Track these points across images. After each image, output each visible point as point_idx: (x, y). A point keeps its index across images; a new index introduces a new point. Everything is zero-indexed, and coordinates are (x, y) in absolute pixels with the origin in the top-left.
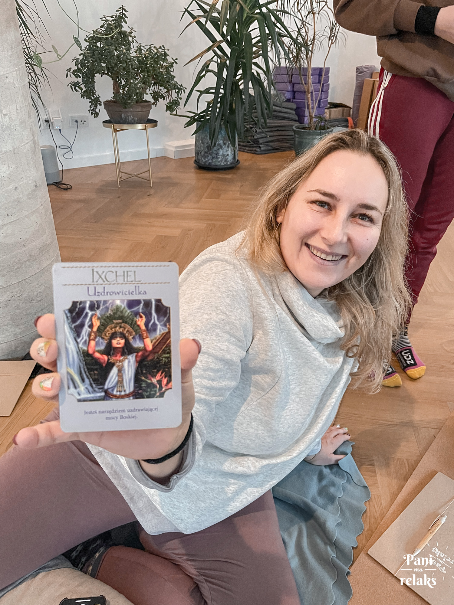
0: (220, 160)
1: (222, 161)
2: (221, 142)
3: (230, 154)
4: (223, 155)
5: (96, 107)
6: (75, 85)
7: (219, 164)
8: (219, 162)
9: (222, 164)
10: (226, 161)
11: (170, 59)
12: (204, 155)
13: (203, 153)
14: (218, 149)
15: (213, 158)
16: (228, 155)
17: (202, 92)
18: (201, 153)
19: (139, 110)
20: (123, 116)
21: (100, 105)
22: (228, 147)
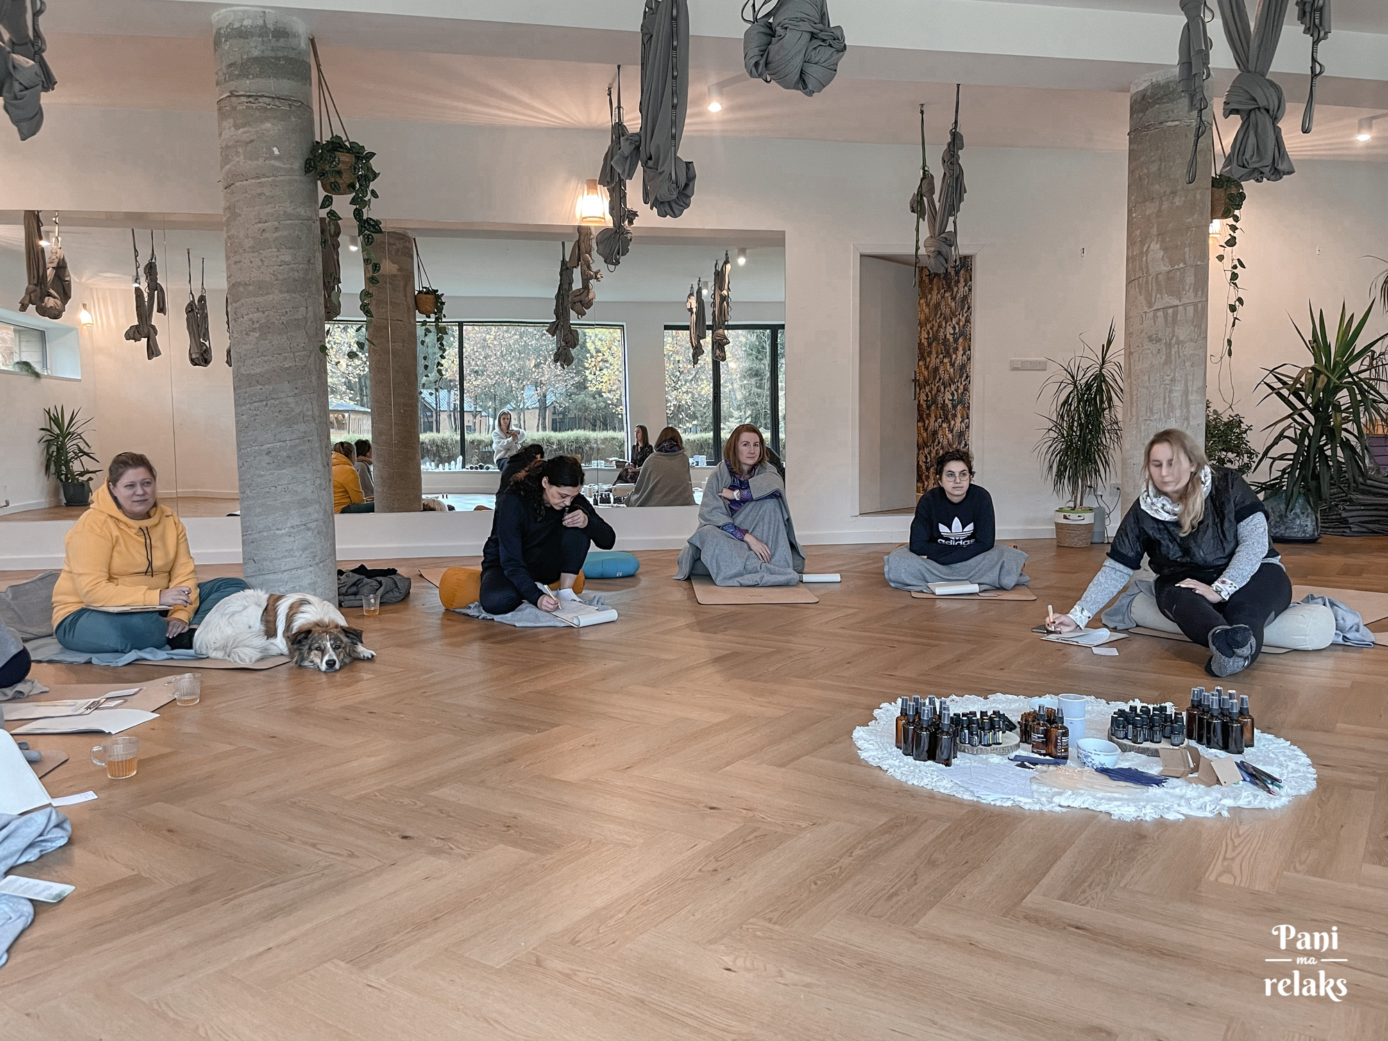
0: (1296, 530)
1: (1298, 532)
2: (1298, 511)
3: (1310, 524)
4: (1300, 525)
7: (1294, 535)
8: (1295, 533)
9: (1299, 535)
10: (1303, 532)
14: (1294, 519)
15: (1286, 528)
16: (1307, 526)
17: (1274, 459)
22: (1308, 516)
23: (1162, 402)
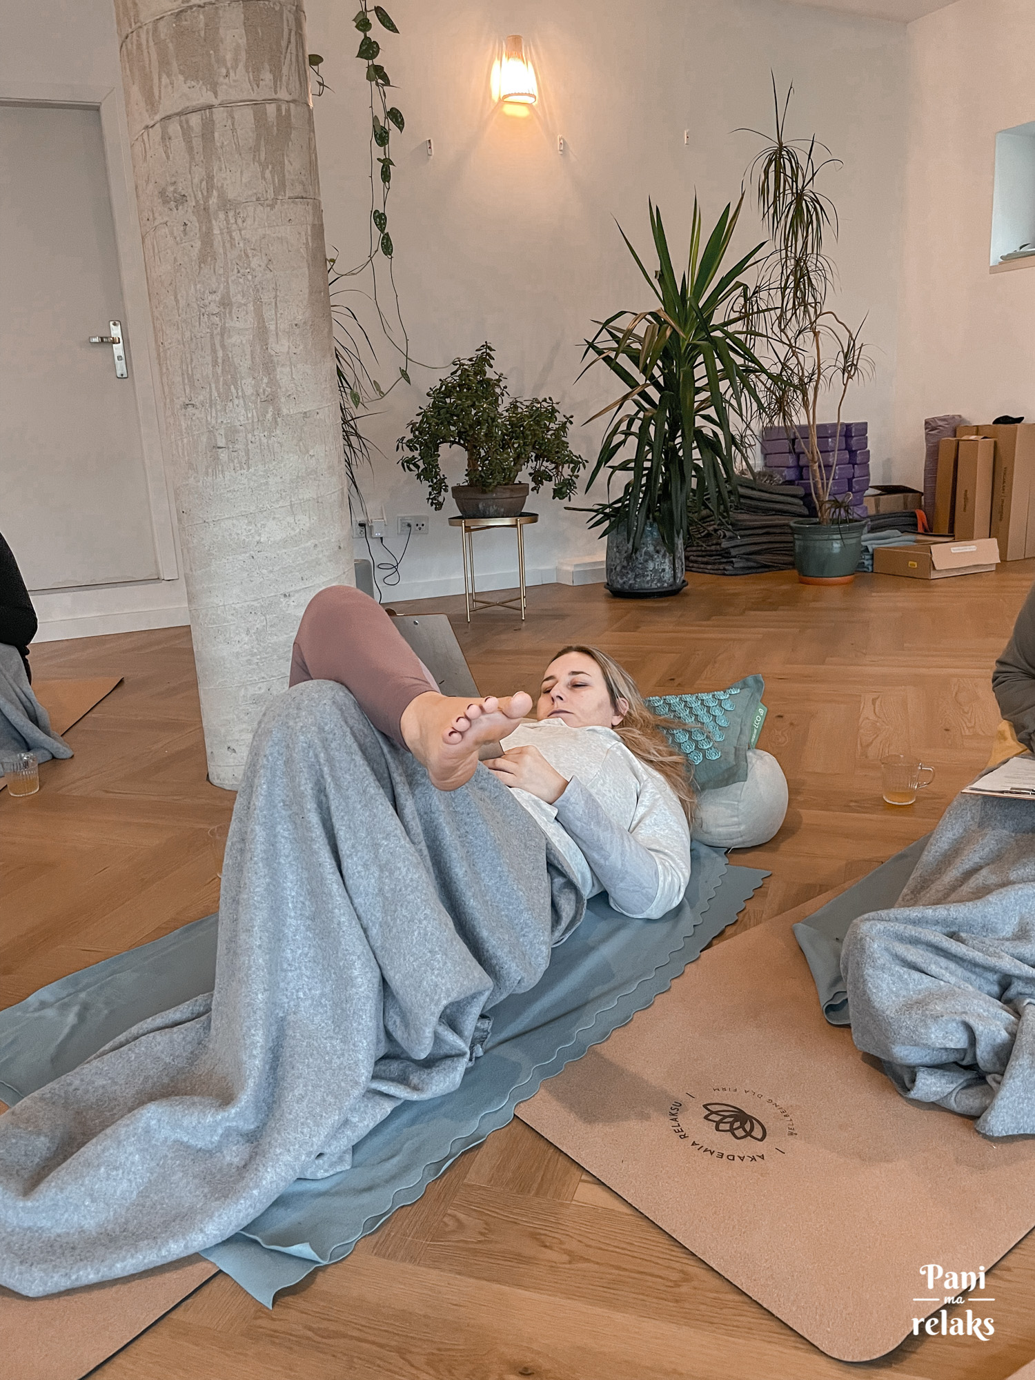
0: (649, 578)
1: (652, 581)
2: (651, 548)
3: (667, 568)
4: (655, 571)
5: (439, 493)
6: (408, 463)
7: (647, 586)
8: (648, 582)
9: (654, 586)
10: (660, 580)
11: (560, 418)
12: (621, 571)
13: (618, 569)
14: (646, 561)
15: (636, 576)
16: (664, 570)
17: (614, 468)
18: (615, 569)
19: (508, 495)
20: (480, 506)
21: (446, 491)
22: (664, 556)
23: (209, 359)
